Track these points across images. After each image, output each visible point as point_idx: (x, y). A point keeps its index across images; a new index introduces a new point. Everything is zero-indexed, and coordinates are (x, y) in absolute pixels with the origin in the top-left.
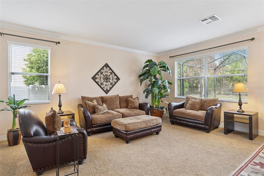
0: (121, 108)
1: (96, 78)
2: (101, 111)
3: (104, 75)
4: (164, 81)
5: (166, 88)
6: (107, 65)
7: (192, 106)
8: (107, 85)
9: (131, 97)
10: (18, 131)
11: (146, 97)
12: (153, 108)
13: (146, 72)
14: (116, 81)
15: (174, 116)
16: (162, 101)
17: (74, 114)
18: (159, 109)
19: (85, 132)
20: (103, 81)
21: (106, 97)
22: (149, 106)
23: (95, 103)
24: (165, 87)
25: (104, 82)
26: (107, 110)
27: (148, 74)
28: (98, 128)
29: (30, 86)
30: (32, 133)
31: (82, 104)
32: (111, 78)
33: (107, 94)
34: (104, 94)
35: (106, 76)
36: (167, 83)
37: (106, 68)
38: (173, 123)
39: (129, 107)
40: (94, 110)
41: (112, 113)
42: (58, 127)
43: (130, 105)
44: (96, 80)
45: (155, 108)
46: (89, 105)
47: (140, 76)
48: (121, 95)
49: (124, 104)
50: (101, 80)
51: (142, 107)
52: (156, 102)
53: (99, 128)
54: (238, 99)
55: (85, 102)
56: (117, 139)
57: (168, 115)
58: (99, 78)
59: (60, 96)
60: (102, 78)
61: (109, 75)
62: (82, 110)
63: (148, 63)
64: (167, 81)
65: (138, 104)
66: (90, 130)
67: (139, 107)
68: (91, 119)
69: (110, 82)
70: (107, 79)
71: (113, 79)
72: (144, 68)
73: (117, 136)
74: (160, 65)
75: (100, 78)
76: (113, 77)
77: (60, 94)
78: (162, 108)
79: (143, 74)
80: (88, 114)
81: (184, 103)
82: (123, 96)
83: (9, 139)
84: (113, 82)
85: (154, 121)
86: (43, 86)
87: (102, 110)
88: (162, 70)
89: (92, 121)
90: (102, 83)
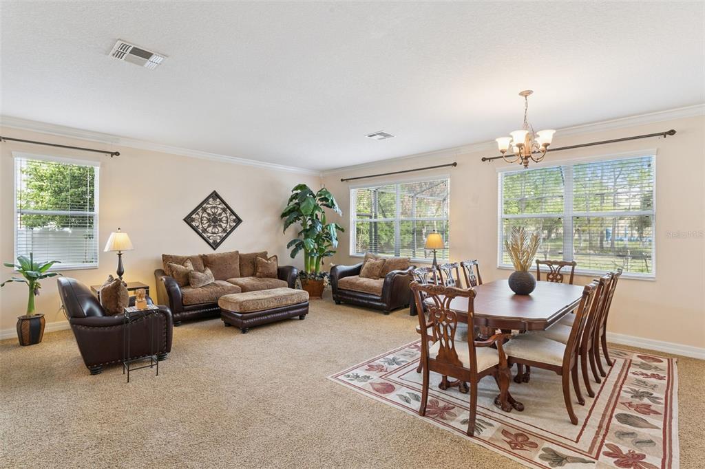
0: (242, 276)
1: (193, 220)
2: (200, 281)
3: (209, 214)
4: (327, 226)
5: (331, 239)
6: (215, 195)
7: (368, 271)
8: (215, 233)
9: (264, 255)
10: (39, 318)
11: (293, 256)
12: (306, 275)
13: (294, 207)
14: (234, 224)
15: (339, 289)
16: (323, 263)
17: (148, 287)
18: (316, 278)
19: (169, 311)
20: (206, 225)
21: (212, 256)
22: (295, 272)
23: (190, 266)
24: (329, 237)
25: (209, 226)
26: (212, 280)
27: (297, 213)
28: (193, 312)
29: (35, 229)
30: (85, 312)
31: (163, 269)
32: (224, 219)
33: (215, 249)
34: (208, 251)
35: (213, 215)
36: (334, 229)
37: (214, 200)
38: (338, 302)
39: (258, 274)
40: (187, 281)
41: (222, 286)
42: (124, 305)
43: (260, 270)
44: (194, 224)
45: (308, 276)
46: (177, 271)
47: (283, 215)
48: (243, 251)
49: (248, 269)
50: (202, 223)
51: (283, 274)
52: (313, 265)
53: (196, 312)
54: (433, 259)
55: (169, 266)
56: (229, 328)
57: (329, 288)
58: (200, 220)
59: (120, 255)
60: (205, 219)
61: (220, 214)
62: (164, 279)
63: (299, 191)
64: (333, 225)
65: (276, 269)
66: (178, 315)
67: (278, 274)
68: (181, 295)
69: (221, 226)
70: (214, 221)
71: (227, 221)
72: (291, 200)
73: (228, 325)
74: (321, 195)
75: (202, 220)
76: (227, 217)
77: (120, 252)
78: (322, 276)
79: (290, 212)
80: (175, 286)
81: (361, 266)
82: (247, 254)
83: (22, 333)
84: (228, 226)
85: (294, 297)
86: (67, 229)
87: (202, 280)
88: (325, 205)
89: (182, 299)
90: (206, 230)
